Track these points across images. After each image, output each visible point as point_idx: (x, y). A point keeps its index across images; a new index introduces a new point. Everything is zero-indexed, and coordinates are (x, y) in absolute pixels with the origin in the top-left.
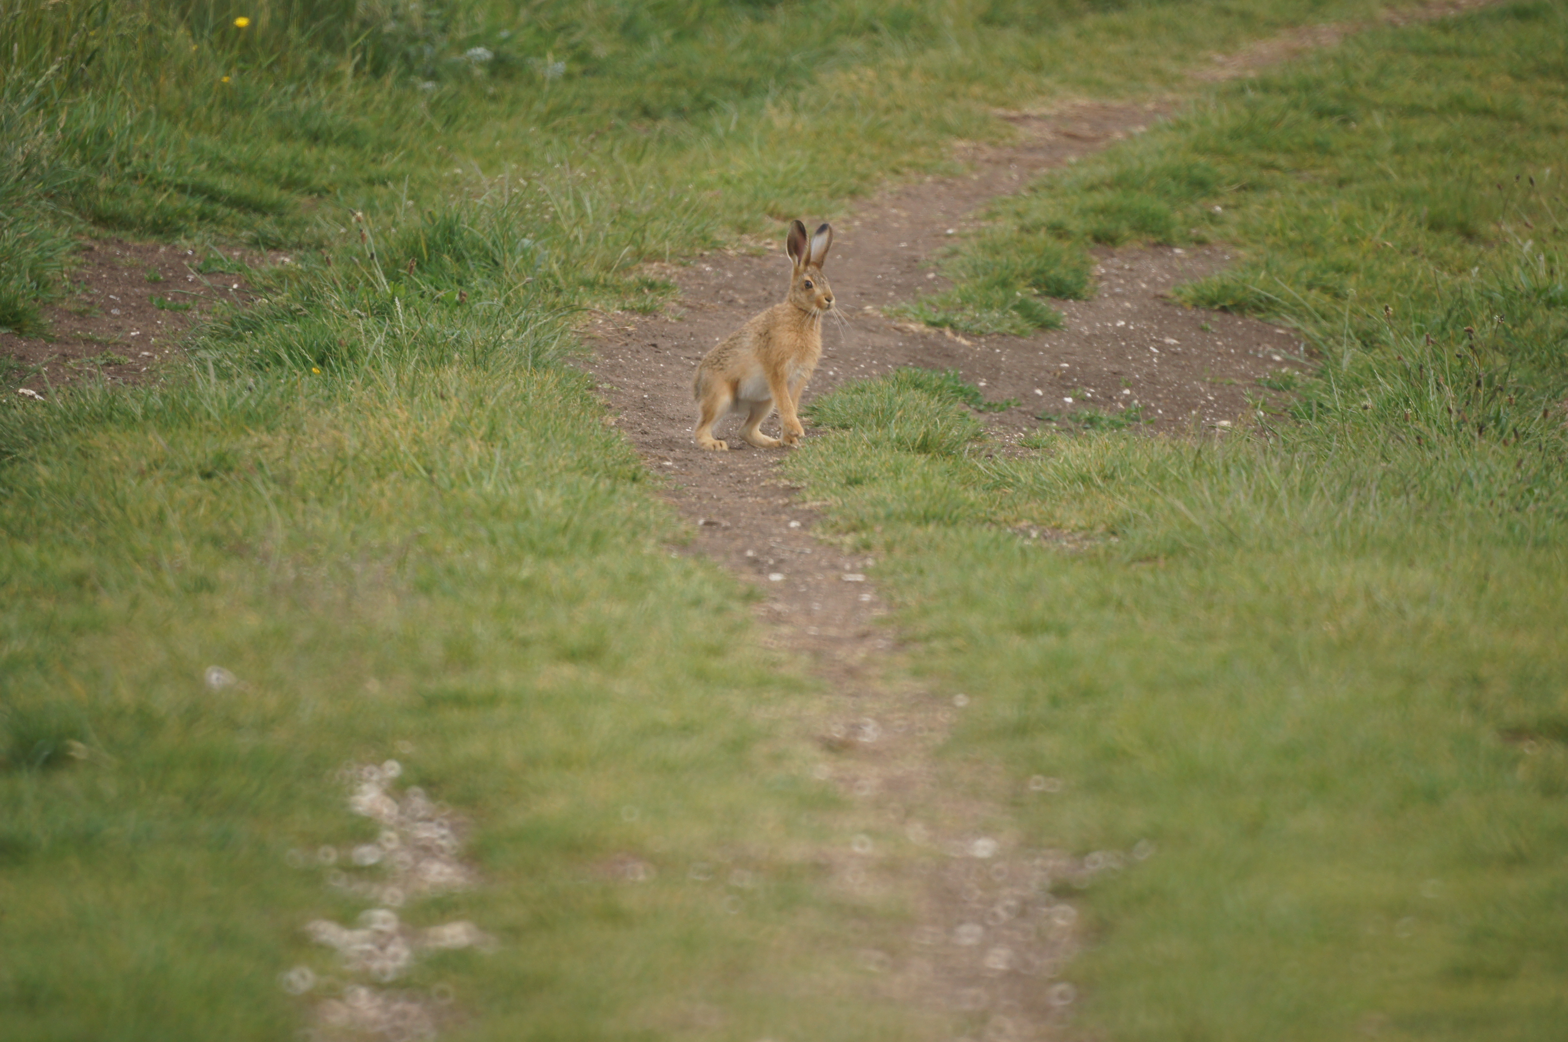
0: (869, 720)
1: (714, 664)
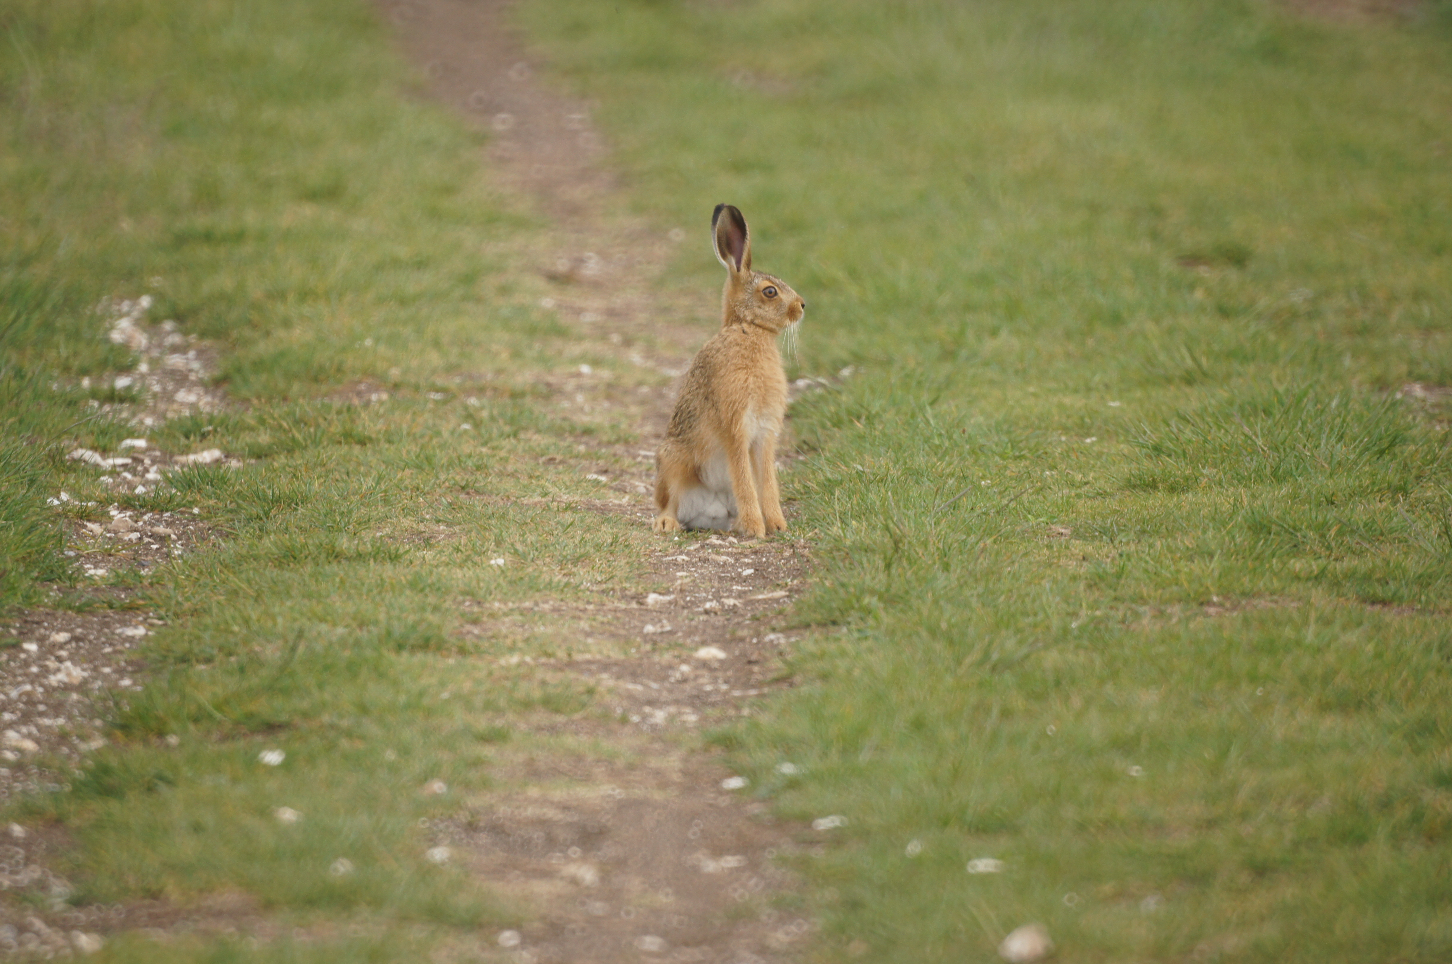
0: (591, 254)
1: (446, 203)
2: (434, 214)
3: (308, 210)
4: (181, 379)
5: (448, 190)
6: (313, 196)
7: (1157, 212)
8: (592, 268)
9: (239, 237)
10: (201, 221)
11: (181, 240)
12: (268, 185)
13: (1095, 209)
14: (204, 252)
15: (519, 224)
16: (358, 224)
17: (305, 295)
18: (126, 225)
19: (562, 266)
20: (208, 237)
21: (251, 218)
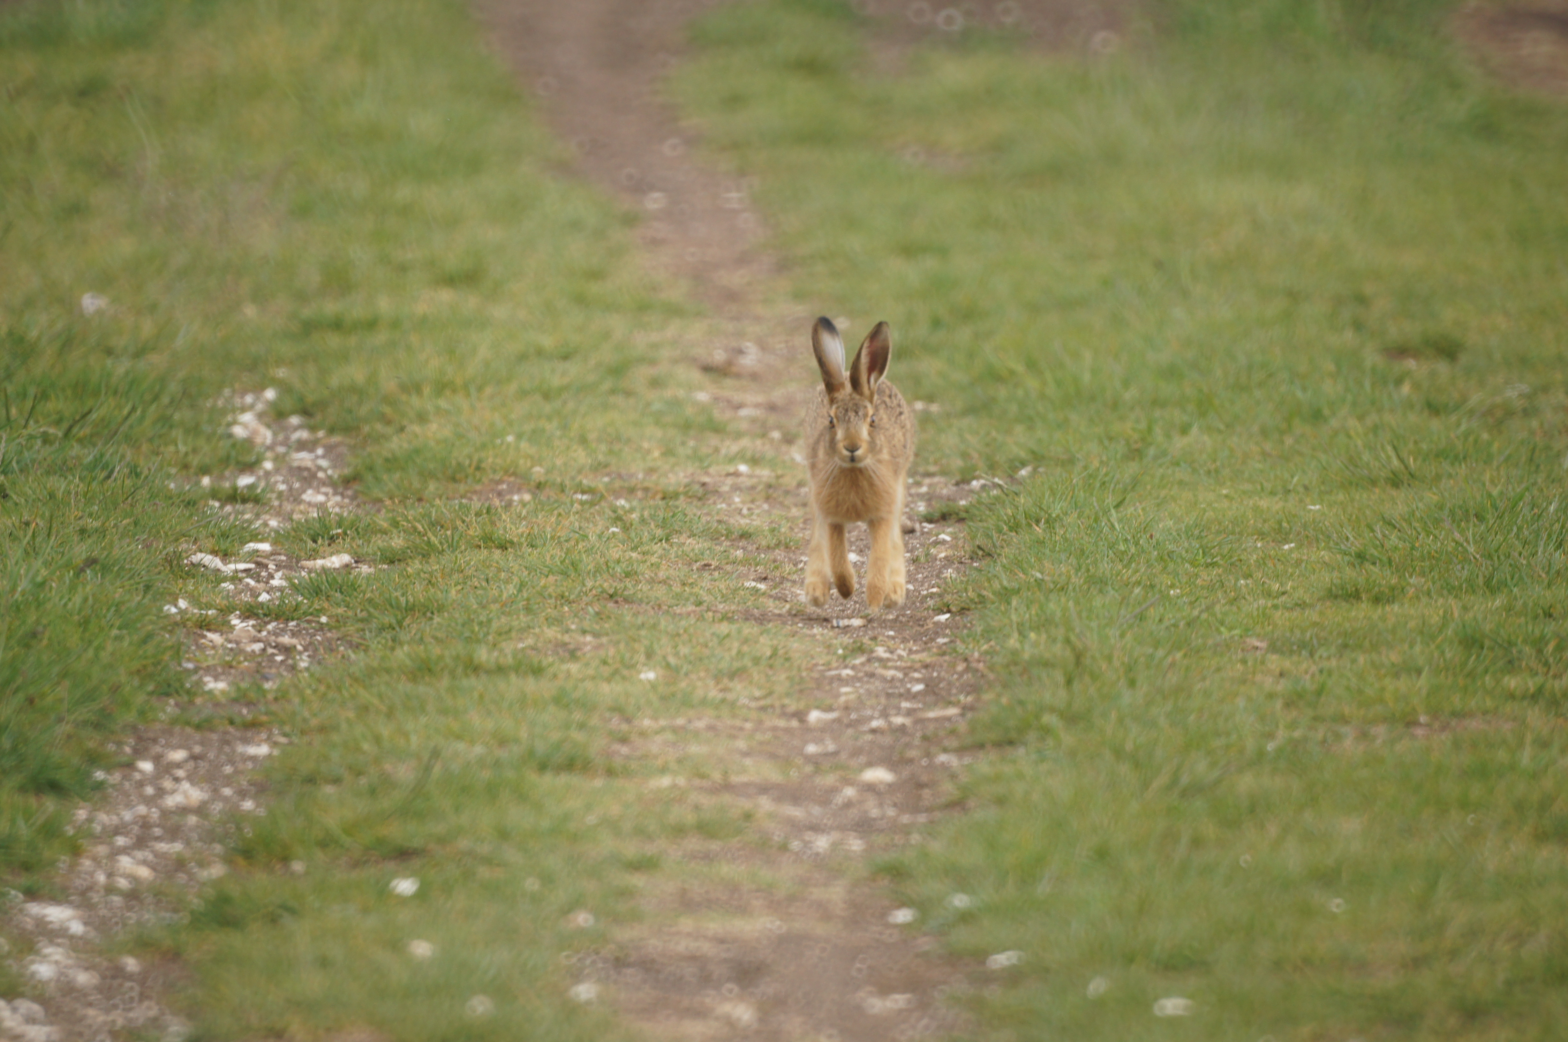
0: (750, 344)
1: (594, 288)
2: (581, 300)
3: (446, 295)
4: (308, 477)
5: (596, 275)
6: (450, 280)
7: (1362, 300)
8: (751, 359)
9: (371, 325)
10: (331, 307)
11: (309, 328)
12: (403, 268)
13: (1294, 296)
14: (334, 341)
15: (674, 311)
16: (499, 312)
17: (442, 387)
18: (250, 311)
19: (719, 356)
20: (337, 325)
21: (384, 305)
